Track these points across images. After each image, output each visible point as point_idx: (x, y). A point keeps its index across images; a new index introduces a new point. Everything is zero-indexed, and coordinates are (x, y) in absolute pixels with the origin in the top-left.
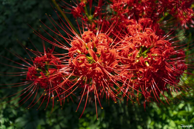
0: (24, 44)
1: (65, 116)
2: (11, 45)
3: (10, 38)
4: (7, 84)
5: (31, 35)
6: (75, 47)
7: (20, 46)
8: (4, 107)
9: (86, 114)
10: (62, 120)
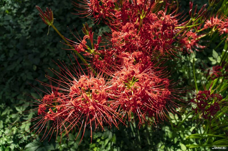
0: (35, 68)
1: (75, 141)
2: (22, 70)
3: (21, 63)
4: (17, 109)
5: (42, 59)
6: (74, 92)
7: (31, 70)
8: (14, 132)
9: (96, 139)
10: (72, 145)
